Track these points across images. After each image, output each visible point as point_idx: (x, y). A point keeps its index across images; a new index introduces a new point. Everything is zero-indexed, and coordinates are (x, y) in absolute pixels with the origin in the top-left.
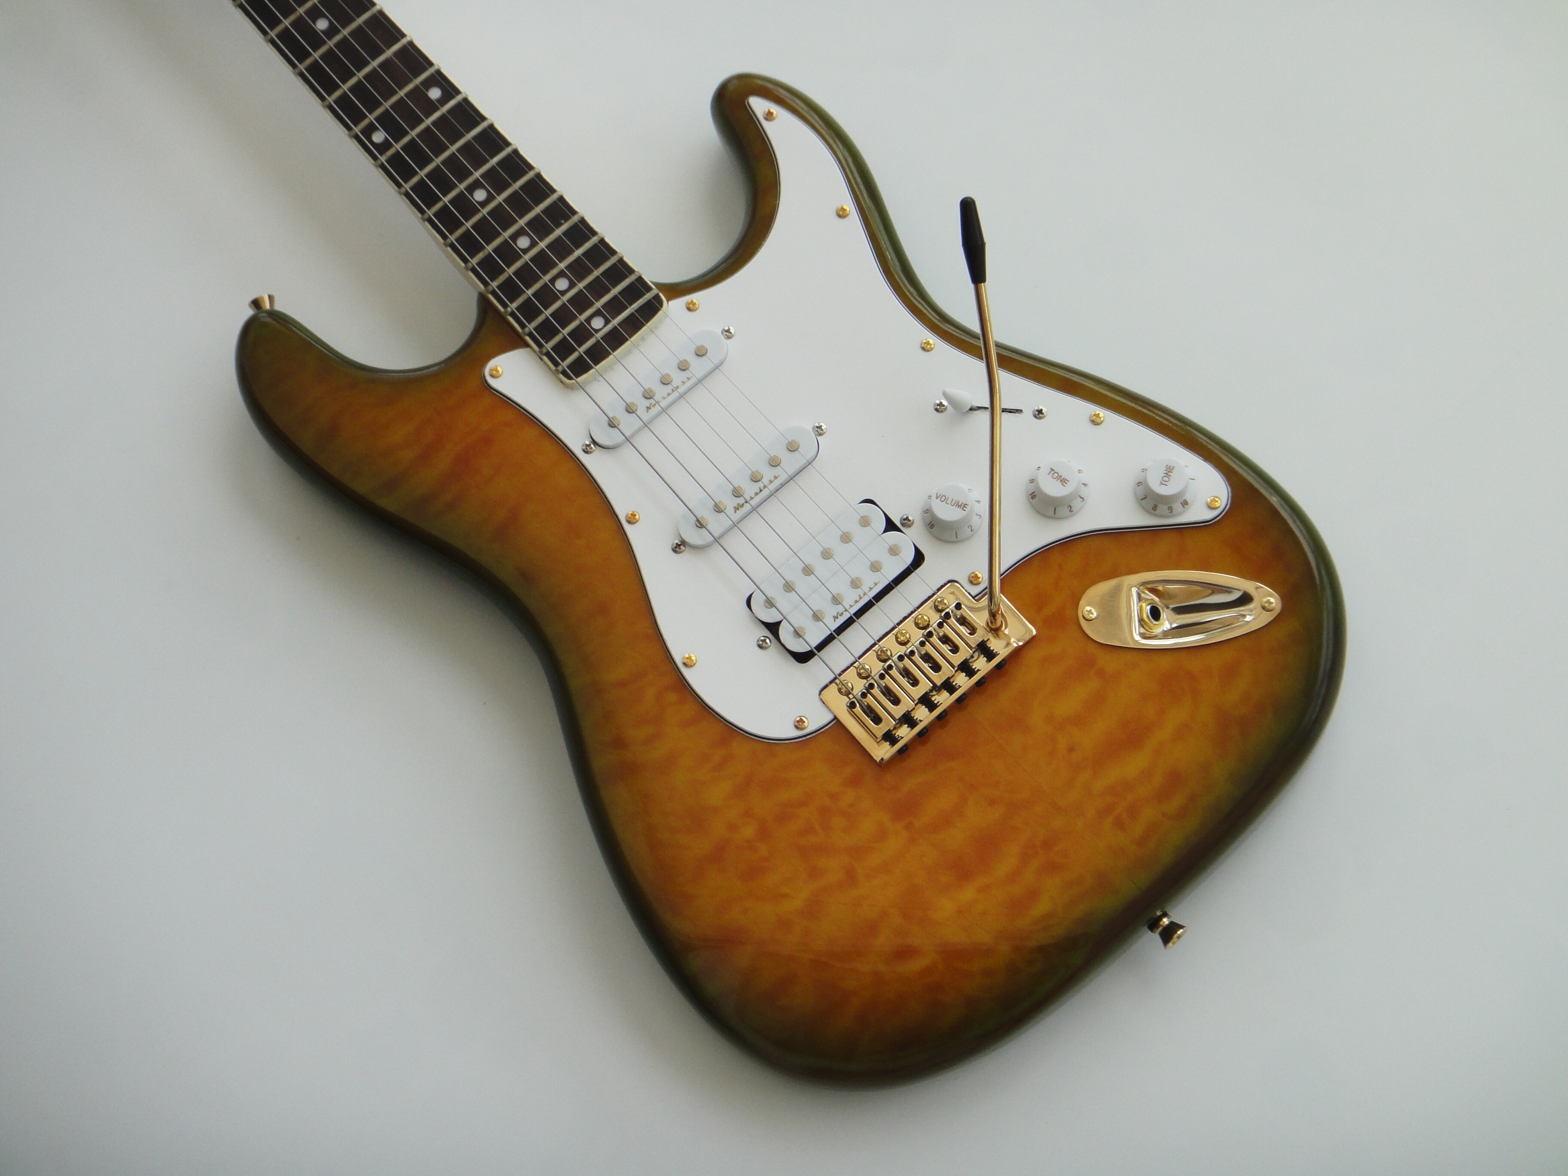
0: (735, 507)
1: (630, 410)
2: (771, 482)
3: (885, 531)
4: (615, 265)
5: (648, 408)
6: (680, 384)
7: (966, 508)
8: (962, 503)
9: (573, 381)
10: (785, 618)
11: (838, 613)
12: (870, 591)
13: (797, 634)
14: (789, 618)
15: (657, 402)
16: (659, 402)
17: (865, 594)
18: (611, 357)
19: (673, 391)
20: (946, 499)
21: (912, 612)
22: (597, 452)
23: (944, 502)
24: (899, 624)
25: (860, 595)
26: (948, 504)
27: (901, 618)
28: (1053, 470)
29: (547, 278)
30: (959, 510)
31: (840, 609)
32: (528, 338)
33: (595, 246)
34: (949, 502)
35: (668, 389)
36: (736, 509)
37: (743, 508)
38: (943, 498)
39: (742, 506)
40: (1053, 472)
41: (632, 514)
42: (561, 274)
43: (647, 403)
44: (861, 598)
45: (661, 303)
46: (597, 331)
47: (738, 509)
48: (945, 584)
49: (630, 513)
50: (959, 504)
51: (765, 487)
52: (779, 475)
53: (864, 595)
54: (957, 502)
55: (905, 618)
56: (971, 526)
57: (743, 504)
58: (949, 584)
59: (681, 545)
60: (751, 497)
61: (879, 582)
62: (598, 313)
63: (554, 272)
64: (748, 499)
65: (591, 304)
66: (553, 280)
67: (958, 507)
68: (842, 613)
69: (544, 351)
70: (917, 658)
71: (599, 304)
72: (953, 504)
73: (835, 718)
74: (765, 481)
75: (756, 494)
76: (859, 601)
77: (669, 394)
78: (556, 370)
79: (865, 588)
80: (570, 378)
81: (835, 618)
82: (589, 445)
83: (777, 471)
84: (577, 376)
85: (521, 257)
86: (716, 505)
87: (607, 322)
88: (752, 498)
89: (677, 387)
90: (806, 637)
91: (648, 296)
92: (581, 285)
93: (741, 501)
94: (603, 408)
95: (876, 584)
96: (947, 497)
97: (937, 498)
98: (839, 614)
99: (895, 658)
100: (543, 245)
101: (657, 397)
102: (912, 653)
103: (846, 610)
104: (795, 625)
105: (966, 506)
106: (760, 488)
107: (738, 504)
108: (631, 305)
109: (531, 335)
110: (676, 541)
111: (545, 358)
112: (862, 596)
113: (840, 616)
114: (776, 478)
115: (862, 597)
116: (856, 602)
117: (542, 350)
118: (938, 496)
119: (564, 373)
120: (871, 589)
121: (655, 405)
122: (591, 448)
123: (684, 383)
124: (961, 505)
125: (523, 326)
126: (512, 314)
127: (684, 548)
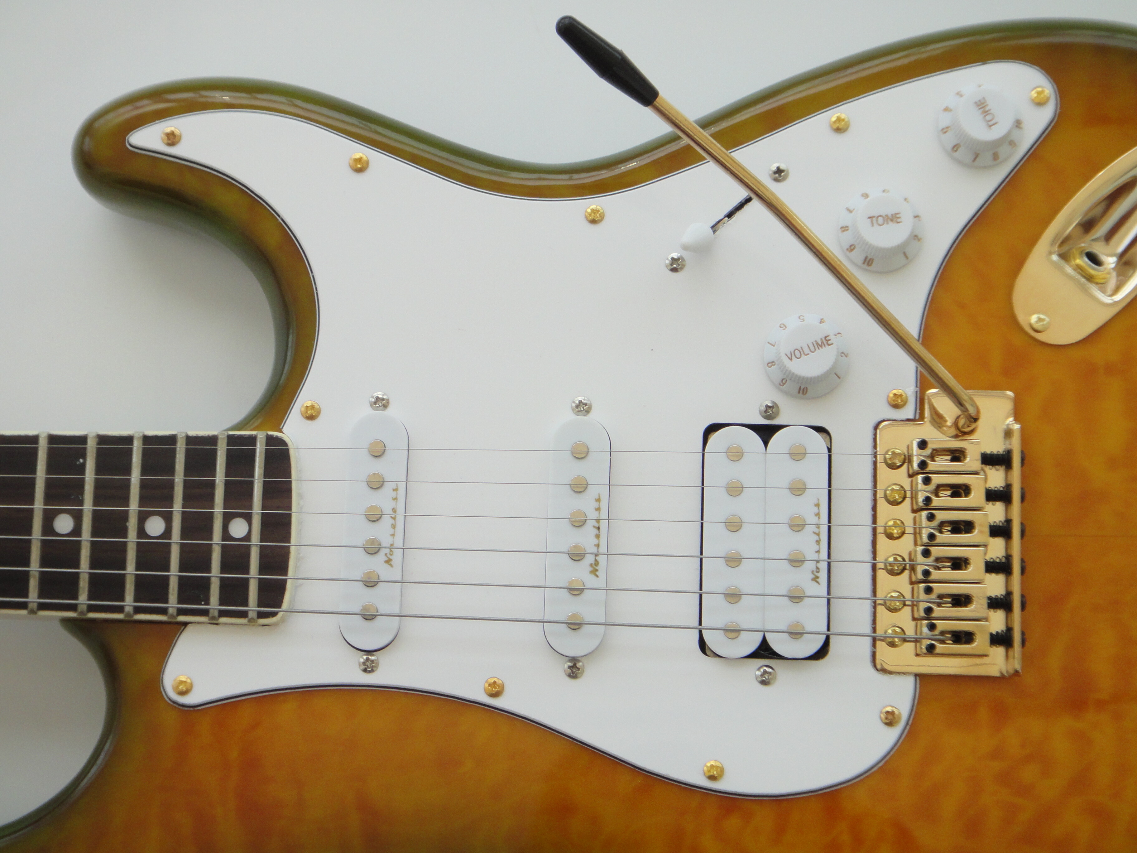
0: (591, 572)
1: (371, 583)
2: (598, 509)
3: (766, 443)
4: (188, 452)
5: (388, 561)
6: (392, 504)
7: (830, 340)
8: (821, 339)
9: (280, 615)
10: (764, 632)
11: (813, 572)
12: (819, 518)
13: (796, 634)
14: (768, 627)
15: (391, 547)
16: (392, 545)
17: (818, 526)
18: (293, 549)
19: (394, 519)
20: (801, 351)
21: (875, 495)
22: (383, 659)
23: (803, 355)
24: (874, 520)
25: (814, 533)
26: (808, 354)
27: (869, 513)
28: (873, 217)
29: (132, 536)
30: (826, 349)
31: (809, 566)
32: (182, 618)
33: (146, 454)
34: (807, 351)
35: (387, 521)
36: (594, 572)
37: (600, 563)
38: (797, 353)
39: (597, 563)
40: (874, 219)
41: (490, 685)
42: (143, 518)
43: (381, 557)
44: (818, 534)
45: (282, 442)
46: (248, 537)
47: (597, 570)
48: (875, 435)
49: (487, 685)
50: (820, 344)
51: (598, 521)
52: (599, 494)
53: (818, 528)
54: (814, 343)
55: (874, 508)
56: (842, 353)
57: (596, 560)
58: (878, 431)
59: (575, 664)
60: (595, 545)
61: (818, 499)
62: (227, 518)
63: (132, 523)
64: (594, 550)
65: (210, 517)
66: (141, 532)
67: (821, 347)
68: (817, 568)
69: (216, 614)
70: (946, 536)
71: (218, 508)
72: (812, 349)
73: (916, 675)
74: (592, 514)
75: (598, 536)
76: (819, 538)
77: (394, 526)
78: (250, 621)
79: (811, 519)
80: (274, 614)
81: (815, 579)
82: (367, 659)
83: (592, 492)
84: (279, 606)
85: (79, 543)
86: (570, 590)
87: (248, 518)
88: (598, 546)
89: (394, 510)
90: (808, 629)
91: (260, 449)
92: (177, 507)
93: (589, 559)
94: (341, 609)
95: (817, 505)
96: (800, 349)
97: (791, 359)
98: (815, 573)
99: (920, 558)
100: (88, 506)
101: (386, 541)
102: (932, 537)
103: (818, 562)
104: (784, 628)
105: (828, 338)
106: (594, 527)
107: (591, 565)
108: (252, 475)
109: (181, 612)
110: (566, 666)
111: (223, 620)
112: (817, 530)
113: (818, 572)
114: (598, 500)
115: (819, 532)
116: (818, 542)
117: (211, 615)
118: (789, 356)
119: (261, 615)
120: (818, 515)
121: (391, 551)
122: (373, 661)
123: (395, 499)
124: (822, 342)
125: (163, 611)
126: (138, 610)
127: (581, 664)
